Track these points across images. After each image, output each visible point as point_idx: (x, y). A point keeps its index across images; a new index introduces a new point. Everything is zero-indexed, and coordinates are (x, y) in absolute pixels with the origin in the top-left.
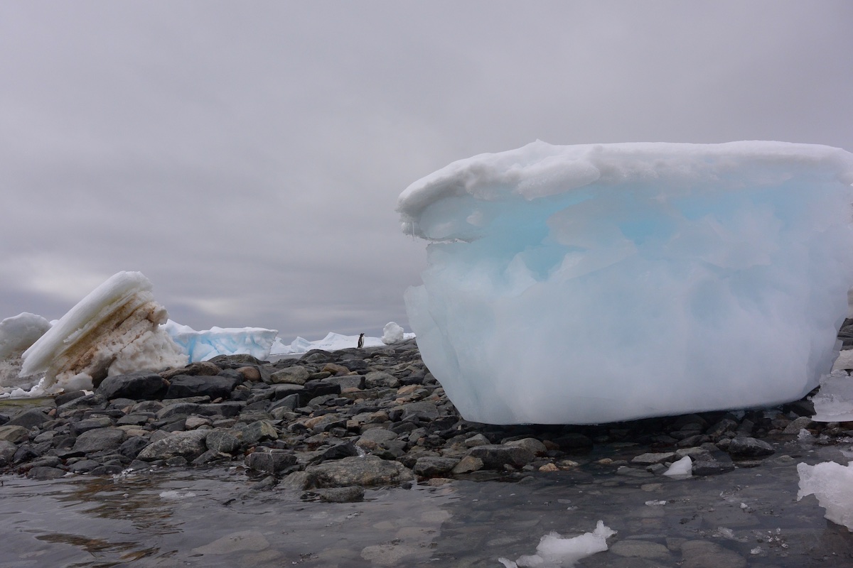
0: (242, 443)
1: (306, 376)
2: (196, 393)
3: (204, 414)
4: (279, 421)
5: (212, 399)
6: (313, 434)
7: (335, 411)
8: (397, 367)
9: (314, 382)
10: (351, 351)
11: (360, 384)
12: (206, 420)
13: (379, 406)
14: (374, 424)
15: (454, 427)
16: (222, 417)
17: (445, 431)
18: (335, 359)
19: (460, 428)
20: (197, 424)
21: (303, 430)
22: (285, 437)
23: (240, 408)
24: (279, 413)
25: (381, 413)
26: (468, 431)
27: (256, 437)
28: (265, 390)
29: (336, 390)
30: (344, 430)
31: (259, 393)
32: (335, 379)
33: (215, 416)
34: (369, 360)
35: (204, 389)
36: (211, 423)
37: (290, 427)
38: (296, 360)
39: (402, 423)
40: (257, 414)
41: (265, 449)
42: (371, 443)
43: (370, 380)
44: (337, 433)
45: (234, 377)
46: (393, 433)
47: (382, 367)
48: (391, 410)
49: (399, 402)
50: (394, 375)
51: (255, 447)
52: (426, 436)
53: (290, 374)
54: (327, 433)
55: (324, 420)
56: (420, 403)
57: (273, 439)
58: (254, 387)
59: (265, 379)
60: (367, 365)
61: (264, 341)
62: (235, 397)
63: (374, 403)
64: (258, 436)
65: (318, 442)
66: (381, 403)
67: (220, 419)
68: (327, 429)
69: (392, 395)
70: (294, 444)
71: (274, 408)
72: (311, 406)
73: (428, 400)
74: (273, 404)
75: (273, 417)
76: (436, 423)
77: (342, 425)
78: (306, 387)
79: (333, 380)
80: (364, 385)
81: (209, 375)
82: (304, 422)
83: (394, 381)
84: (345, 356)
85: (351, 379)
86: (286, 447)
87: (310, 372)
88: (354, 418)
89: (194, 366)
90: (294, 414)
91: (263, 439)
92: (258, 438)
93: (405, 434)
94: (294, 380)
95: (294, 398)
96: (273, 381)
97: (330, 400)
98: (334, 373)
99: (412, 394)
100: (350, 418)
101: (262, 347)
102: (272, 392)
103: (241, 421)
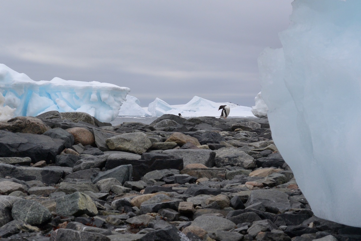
0: (55, 216)
1: (148, 145)
2: (16, 153)
3: (20, 178)
4: (104, 194)
5: (34, 162)
6: (139, 214)
7: (170, 190)
8: (257, 144)
9: (154, 153)
10: (210, 121)
11: (209, 161)
12: (21, 186)
13: (225, 188)
14: (210, 210)
15: (305, 223)
16: (40, 183)
17: (293, 227)
18: (189, 128)
19: (311, 225)
20: (9, 188)
21: (128, 208)
22: (106, 214)
23: (64, 175)
24: (105, 184)
25: (221, 197)
26: (320, 230)
27: (71, 211)
28: (95, 157)
29: (178, 164)
30: (175, 213)
31: (89, 159)
32: (180, 152)
33: (33, 182)
34: (227, 133)
35: (25, 149)
36: (26, 189)
37: (114, 203)
38: (142, 125)
39: (244, 212)
40: (80, 183)
41: (78, 225)
42: (201, 231)
43: (221, 156)
44: (167, 215)
45: (62, 139)
46: (231, 222)
47: (238, 143)
48: (235, 195)
49: (248, 186)
50: (251, 154)
51: (68, 221)
52: (268, 230)
53: (129, 141)
54: (154, 214)
55: (154, 199)
56: (273, 190)
57: (91, 215)
58: (85, 152)
59: (99, 144)
60: (222, 138)
61: (112, 99)
62: (61, 162)
63: (219, 185)
64: (73, 209)
65: (142, 224)
66: (228, 184)
67: (38, 186)
68: (156, 210)
69: (243, 177)
70: (114, 222)
71: (101, 178)
72: (146, 180)
73: (284, 187)
74: (101, 174)
75: (99, 189)
76: (284, 216)
77: (174, 207)
78: (142, 158)
79: (177, 152)
80: (213, 161)
81: (34, 133)
82: (131, 199)
83: (249, 161)
84: (200, 126)
85: (198, 153)
86: (104, 226)
87: (153, 141)
88: (189, 200)
89: (18, 121)
90: (123, 188)
91: (79, 214)
92: (74, 212)
93: (244, 225)
94: (133, 149)
95: (126, 169)
96: (108, 147)
97: (169, 175)
98: (180, 144)
99: (266, 178)
100: (185, 199)
101: (109, 107)
102: (103, 160)
103: (60, 190)
